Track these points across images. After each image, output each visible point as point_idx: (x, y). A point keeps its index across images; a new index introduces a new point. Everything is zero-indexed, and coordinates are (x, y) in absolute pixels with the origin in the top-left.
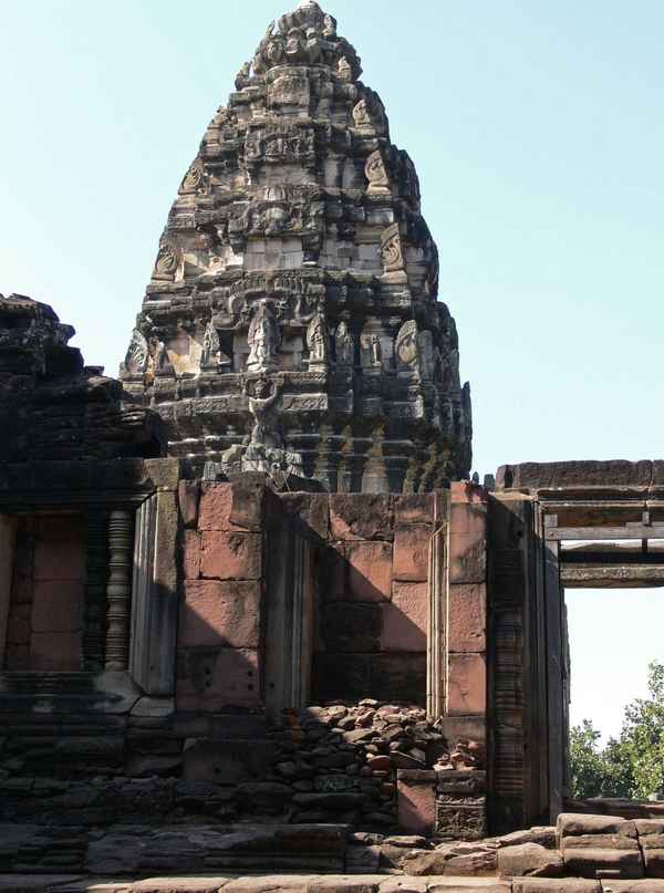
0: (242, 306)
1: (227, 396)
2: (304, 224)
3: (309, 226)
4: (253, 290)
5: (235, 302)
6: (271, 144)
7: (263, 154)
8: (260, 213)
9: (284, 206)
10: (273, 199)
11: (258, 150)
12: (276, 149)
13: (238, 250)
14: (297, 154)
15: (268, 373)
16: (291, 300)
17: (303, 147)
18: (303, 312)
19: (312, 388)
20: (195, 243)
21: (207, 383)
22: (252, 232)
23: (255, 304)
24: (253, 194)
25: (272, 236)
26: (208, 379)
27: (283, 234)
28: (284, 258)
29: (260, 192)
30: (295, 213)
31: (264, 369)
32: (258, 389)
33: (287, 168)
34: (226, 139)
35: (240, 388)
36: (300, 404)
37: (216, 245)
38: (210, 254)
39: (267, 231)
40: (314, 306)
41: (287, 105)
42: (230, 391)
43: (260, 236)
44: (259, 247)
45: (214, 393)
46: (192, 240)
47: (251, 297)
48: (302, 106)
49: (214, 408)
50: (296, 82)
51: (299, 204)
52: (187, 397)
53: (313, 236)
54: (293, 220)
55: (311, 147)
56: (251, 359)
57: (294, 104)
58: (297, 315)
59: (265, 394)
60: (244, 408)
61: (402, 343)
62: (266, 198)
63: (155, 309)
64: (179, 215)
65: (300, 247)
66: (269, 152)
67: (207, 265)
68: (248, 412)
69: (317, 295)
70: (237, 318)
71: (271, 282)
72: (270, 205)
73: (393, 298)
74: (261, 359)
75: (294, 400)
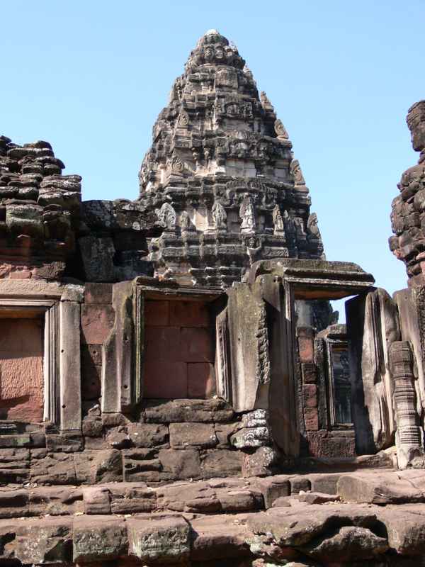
0: (234, 196)
1: (234, 245)
2: (258, 154)
3: (260, 155)
4: (239, 187)
5: (231, 193)
6: (231, 107)
7: (226, 112)
8: (235, 145)
9: (247, 143)
10: (241, 138)
11: (223, 109)
12: (233, 111)
13: (221, 164)
14: (245, 115)
15: (256, 234)
16: (261, 196)
17: (248, 112)
18: (267, 202)
19: (279, 244)
20: (188, 157)
21: (223, 237)
22: (231, 155)
23: (241, 195)
24: (229, 134)
25: (241, 159)
26: (223, 235)
27: (246, 159)
28: (245, 172)
29: (232, 133)
30: (253, 147)
31: (254, 232)
32: (252, 243)
33: (237, 121)
34: (199, 100)
35: (241, 242)
36: (274, 253)
37: (202, 159)
38: (197, 164)
39: (240, 155)
40: (272, 199)
41: (226, 86)
42: (234, 242)
43: (235, 158)
44: (232, 164)
45: (225, 243)
46: (186, 155)
47: (239, 191)
48: (235, 88)
49: (228, 251)
50: (231, 74)
51: (254, 142)
52: (208, 243)
53: (262, 161)
54: (252, 151)
55: (251, 112)
56: (244, 225)
57: (230, 87)
58: (264, 204)
59: (255, 246)
60: (244, 253)
61: (311, 224)
62: (237, 137)
63: (175, 192)
64: (179, 140)
65: (253, 166)
66: (229, 111)
67: (195, 170)
68: (246, 255)
69: (273, 194)
70: (231, 203)
71: (249, 184)
72: (240, 141)
73: (302, 199)
74: (252, 227)
75: (271, 250)
